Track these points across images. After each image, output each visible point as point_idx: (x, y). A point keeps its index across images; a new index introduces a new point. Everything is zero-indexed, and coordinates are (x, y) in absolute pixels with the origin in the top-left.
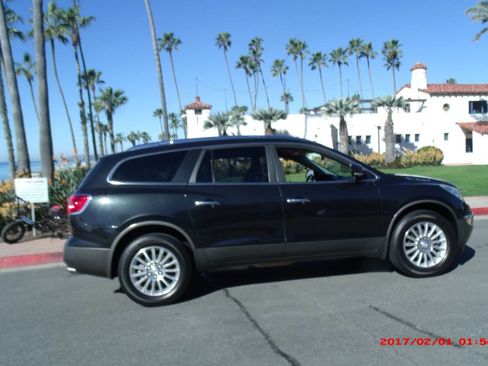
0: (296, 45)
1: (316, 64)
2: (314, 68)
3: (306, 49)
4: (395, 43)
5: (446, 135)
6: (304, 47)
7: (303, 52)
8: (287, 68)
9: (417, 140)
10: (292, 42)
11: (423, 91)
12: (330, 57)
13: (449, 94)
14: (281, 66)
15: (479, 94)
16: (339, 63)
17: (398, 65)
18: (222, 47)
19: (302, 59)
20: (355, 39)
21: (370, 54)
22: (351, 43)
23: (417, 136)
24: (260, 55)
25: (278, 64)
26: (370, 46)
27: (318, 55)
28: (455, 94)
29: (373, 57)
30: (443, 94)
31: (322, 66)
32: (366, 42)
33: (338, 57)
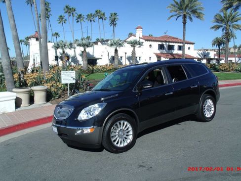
0: (70, 9)
1: (79, 20)
2: (78, 22)
3: (75, 12)
4: (115, 14)
5: (150, 58)
6: (75, 10)
7: (74, 13)
8: (66, 20)
9: (140, 59)
10: (67, 7)
11: (141, 38)
12: (86, 17)
13: (152, 41)
14: (63, 19)
15: (162, 41)
16: (91, 21)
17: (115, 25)
18: (30, 4)
19: (73, 16)
20: (98, 10)
21: (104, 18)
22: (96, 11)
23: (140, 57)
24: (49, 12)
25: (61, 17)
26: (104, 14)
27: (80, 15)
28: (154, 41)
29: (105, 20)
30: (149, 40)
31: (82, 21)
32: (103, 12)
33: (90, 17)
